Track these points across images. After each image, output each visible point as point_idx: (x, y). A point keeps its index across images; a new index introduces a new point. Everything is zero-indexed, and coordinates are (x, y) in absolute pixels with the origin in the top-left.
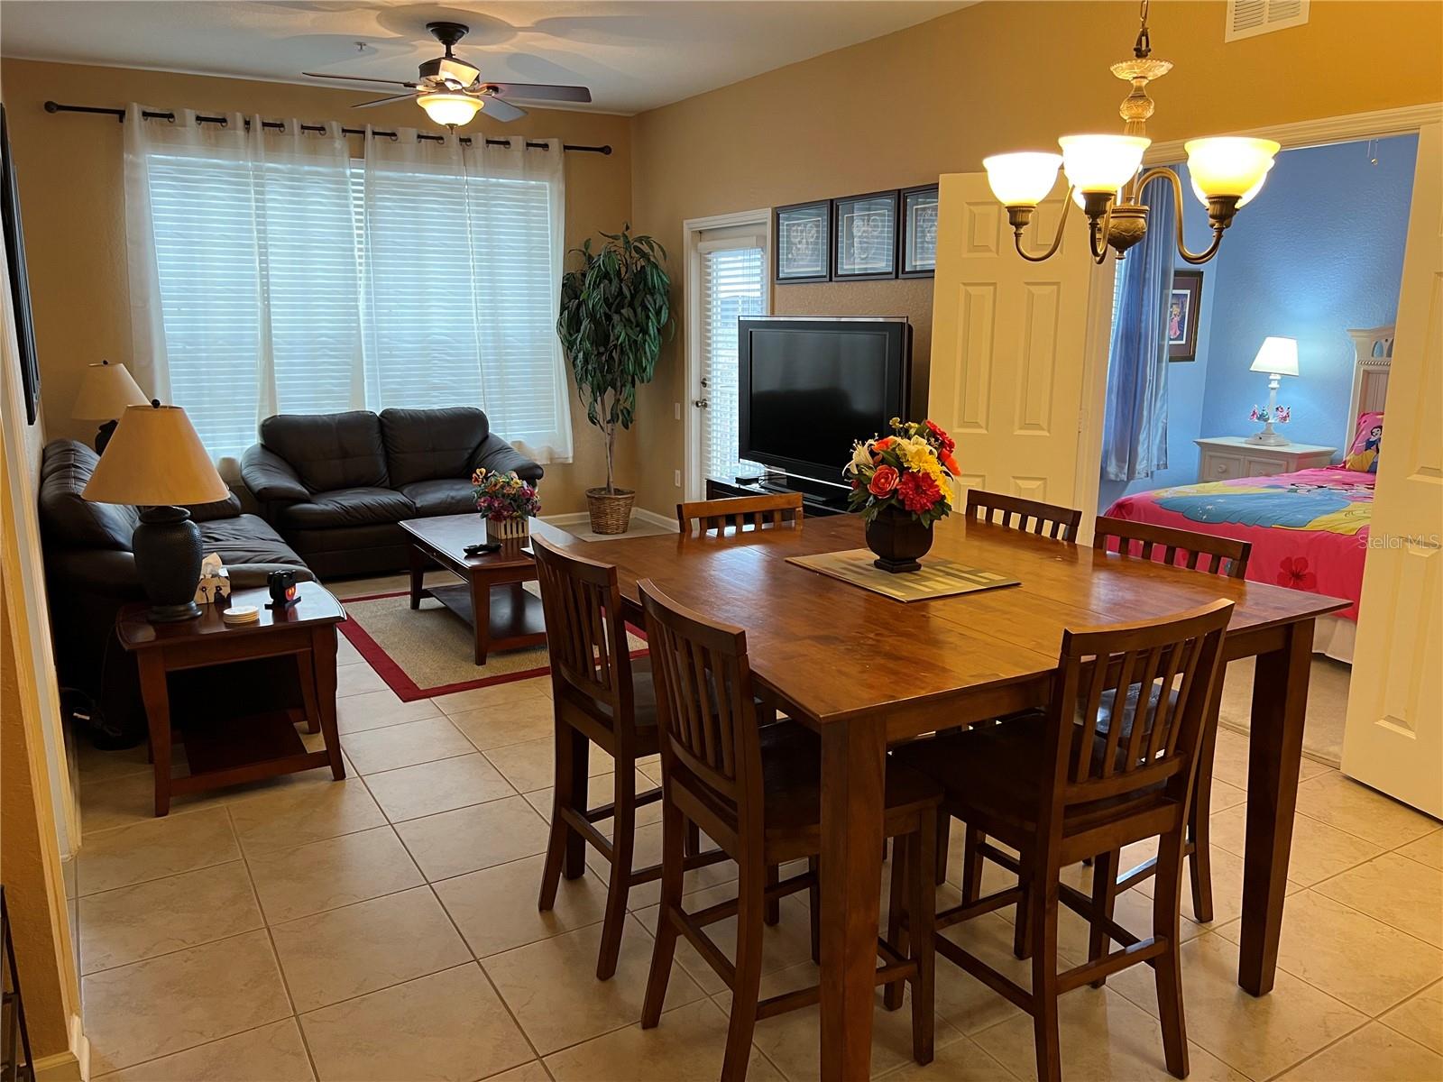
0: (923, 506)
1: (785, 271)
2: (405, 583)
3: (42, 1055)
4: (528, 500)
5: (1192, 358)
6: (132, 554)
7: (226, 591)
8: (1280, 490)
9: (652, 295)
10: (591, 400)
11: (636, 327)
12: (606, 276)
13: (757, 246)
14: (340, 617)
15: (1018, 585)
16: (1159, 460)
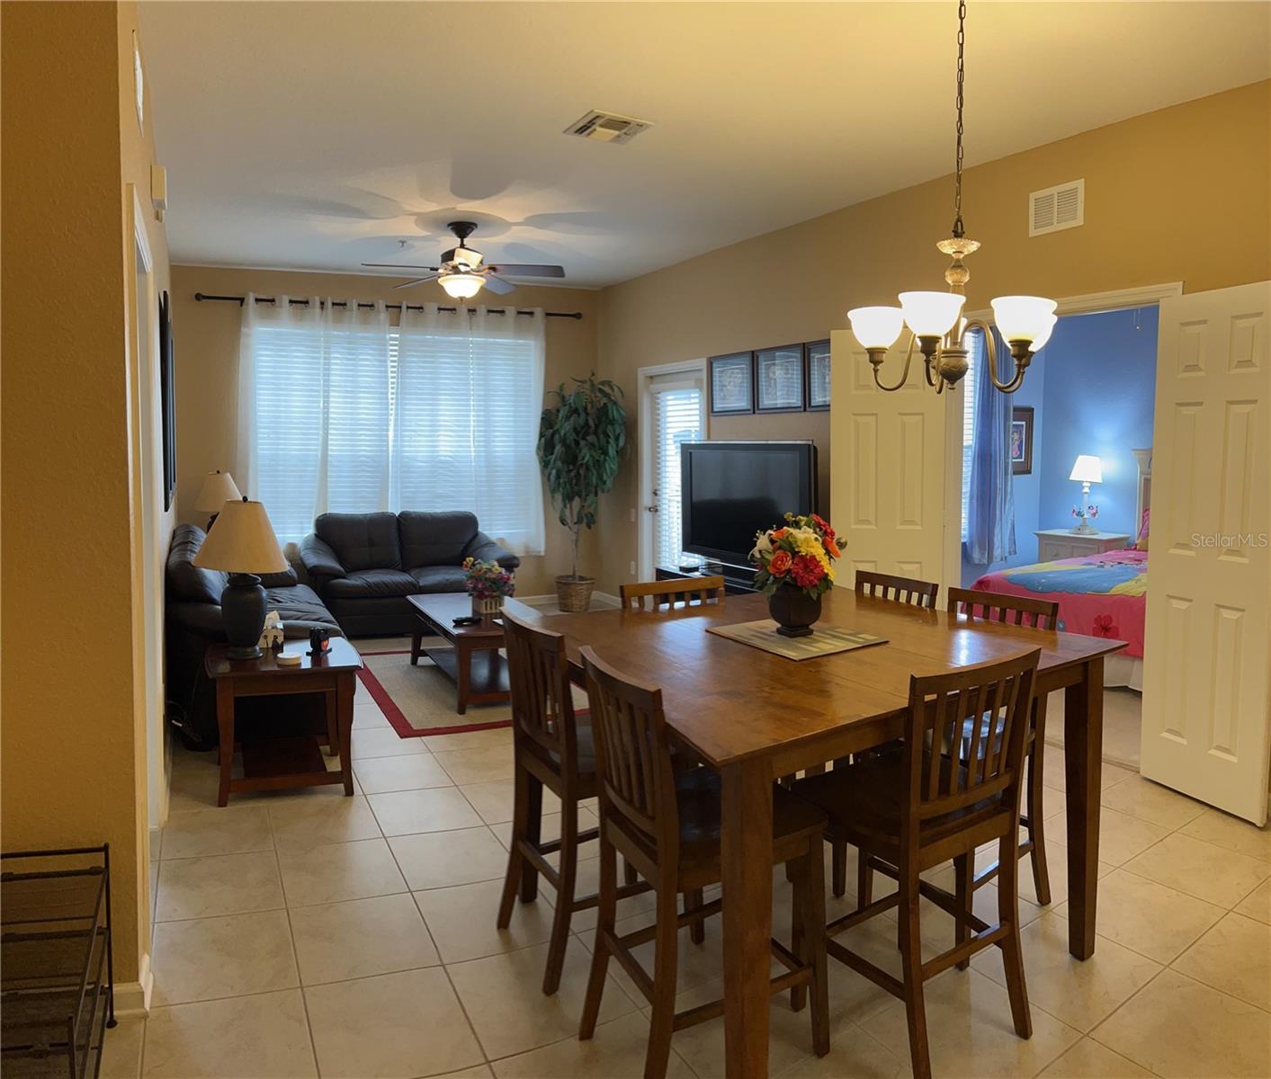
0: (811, 582)
1: (718, 406)
2: (407, 644)
3: (121, 981)
4: (506, 583)
5: (1029, 472)
6: (220, 608)
7: (280, 640)
8: (1093, 566)
9: (612, 425)
10: (562, 506)
11: (599, 449)
12: (576, 411)
13: (696, 387)
14: (358, 666)
15: (887, 642)
16: (1010, 548)
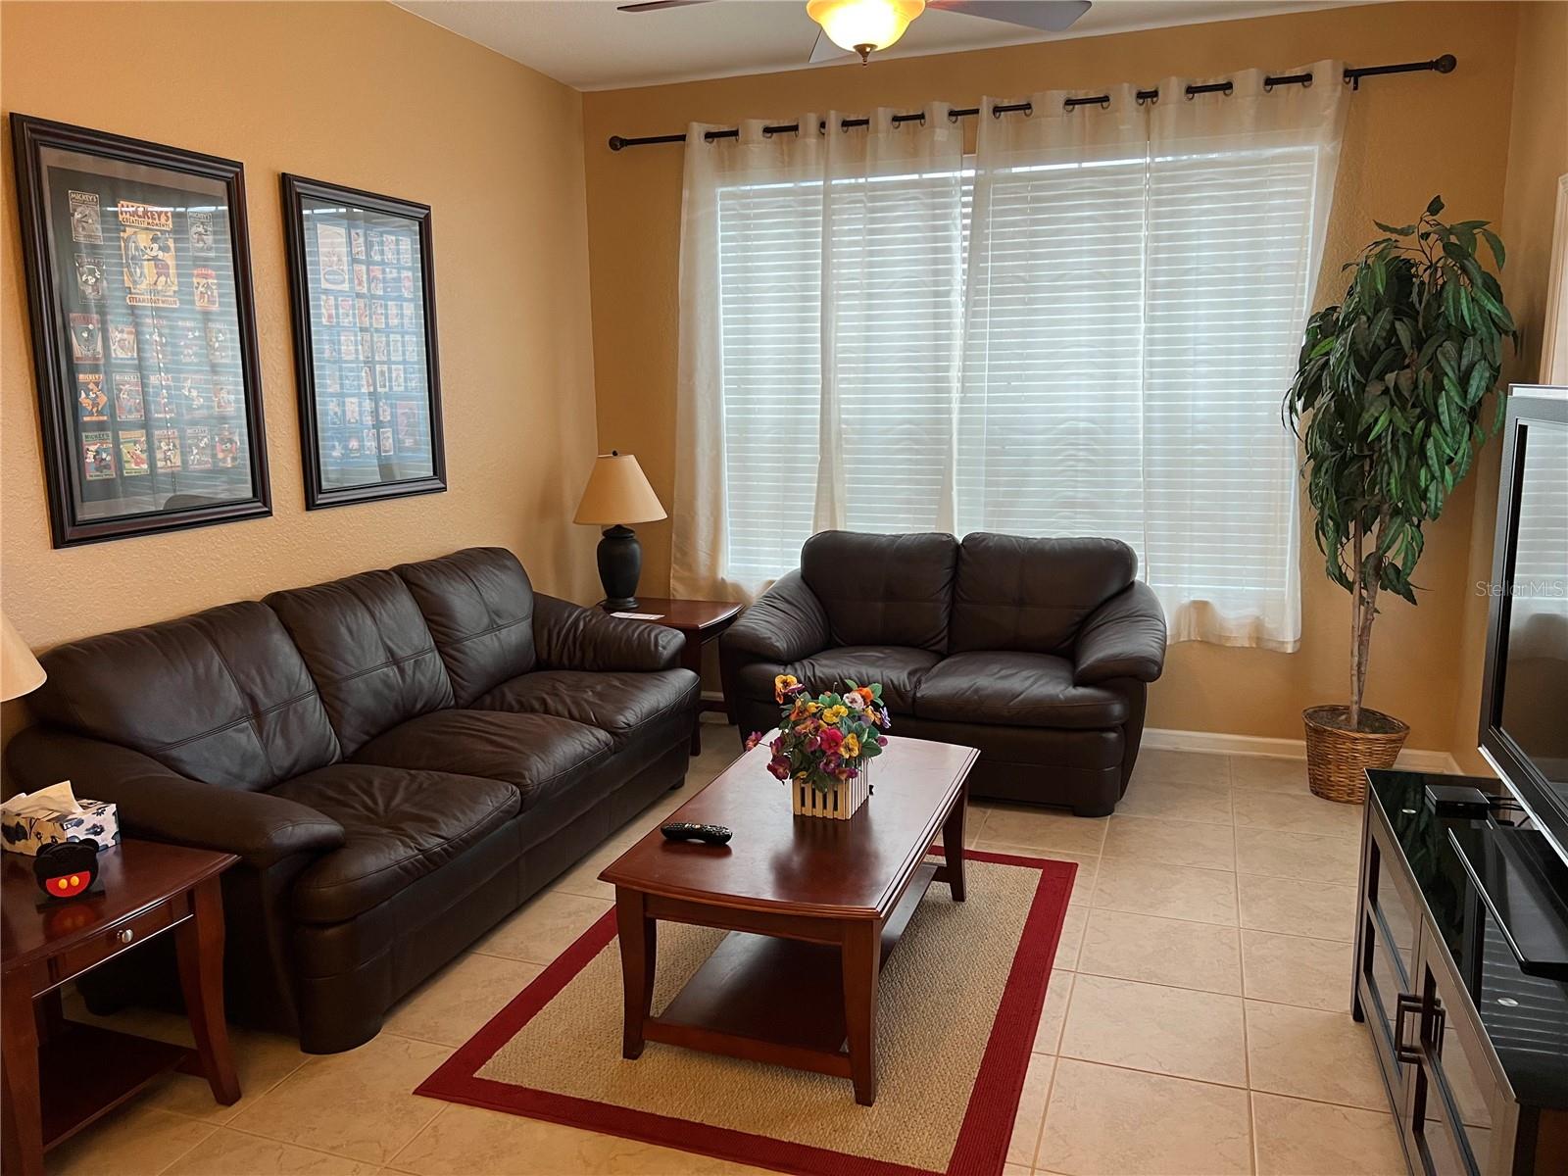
11: (1414, 406)
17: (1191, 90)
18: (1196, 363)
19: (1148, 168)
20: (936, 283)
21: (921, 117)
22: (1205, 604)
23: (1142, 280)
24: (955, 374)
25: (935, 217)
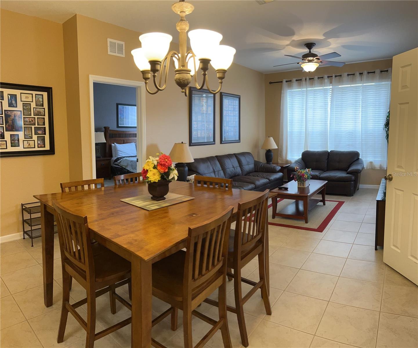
17: (368, 73)
18: (370, 120)
19: (361, 86)
20: (325, 106)
21: (323, 77)
22: (372, 162)
23: (361, 105)
24: (329, 122)
25: (325, 95)
